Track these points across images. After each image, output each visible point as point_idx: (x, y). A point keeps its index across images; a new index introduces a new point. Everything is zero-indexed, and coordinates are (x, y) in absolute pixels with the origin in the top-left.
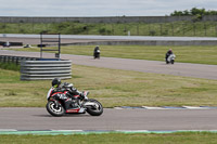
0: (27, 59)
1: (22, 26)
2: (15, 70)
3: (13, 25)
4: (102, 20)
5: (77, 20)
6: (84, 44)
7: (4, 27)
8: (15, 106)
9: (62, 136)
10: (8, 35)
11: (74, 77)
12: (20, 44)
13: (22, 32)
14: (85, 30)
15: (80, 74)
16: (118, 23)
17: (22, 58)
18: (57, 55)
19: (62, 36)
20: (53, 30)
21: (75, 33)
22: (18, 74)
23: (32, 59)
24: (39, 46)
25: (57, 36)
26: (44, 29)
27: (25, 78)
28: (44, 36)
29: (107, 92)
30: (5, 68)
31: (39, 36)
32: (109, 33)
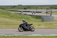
0: (43, 16)
1: (42, 8)
7: (37, 8)
8: (40, 28)
9: (53, 36)
10: (38, 10)
11: (56, 21)
12: (41, 12)
13: (42, 9)
17: (42, 16)
18: (51, 15)
19: (52, 10)
20: (50, 8)
21: (56, 9)
22: (41, 20)
23: (44, 16)
24: (46, 13)
25: (51, 10)
26: (47, 8)
27: (43, 21)
28: (47, 10)
30: (37, 19)
31: (46, 10)
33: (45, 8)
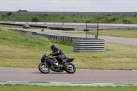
0: (77, 38)
1: (74, 18)
2: (70, 45)
3: (69, 18)
4: (125, 14)
5: (109, 14)
6: (113, 29)
7: (63, 18)
9: (100, 87)
10: (65, 24)
11: (107, 50)
12: (73, 29)
13: (74, 21)
14: (114, 21)
15: (111, 49)
16: (135, 16)
17: (74, 38)
18: (97, 36)
19: (99, 24)
20: (94, 21)
21: (108, 23)
22: (72, 48)
23: (80, 39)
24: (85, 30)
25: (96, 24)
26: (88, 20)
27: (76, 50)
28: (88, 24)
29: (128, 60)
30: (64, 44)
31: (85, 24)
32: (129, 22)
33: (83, 19)
